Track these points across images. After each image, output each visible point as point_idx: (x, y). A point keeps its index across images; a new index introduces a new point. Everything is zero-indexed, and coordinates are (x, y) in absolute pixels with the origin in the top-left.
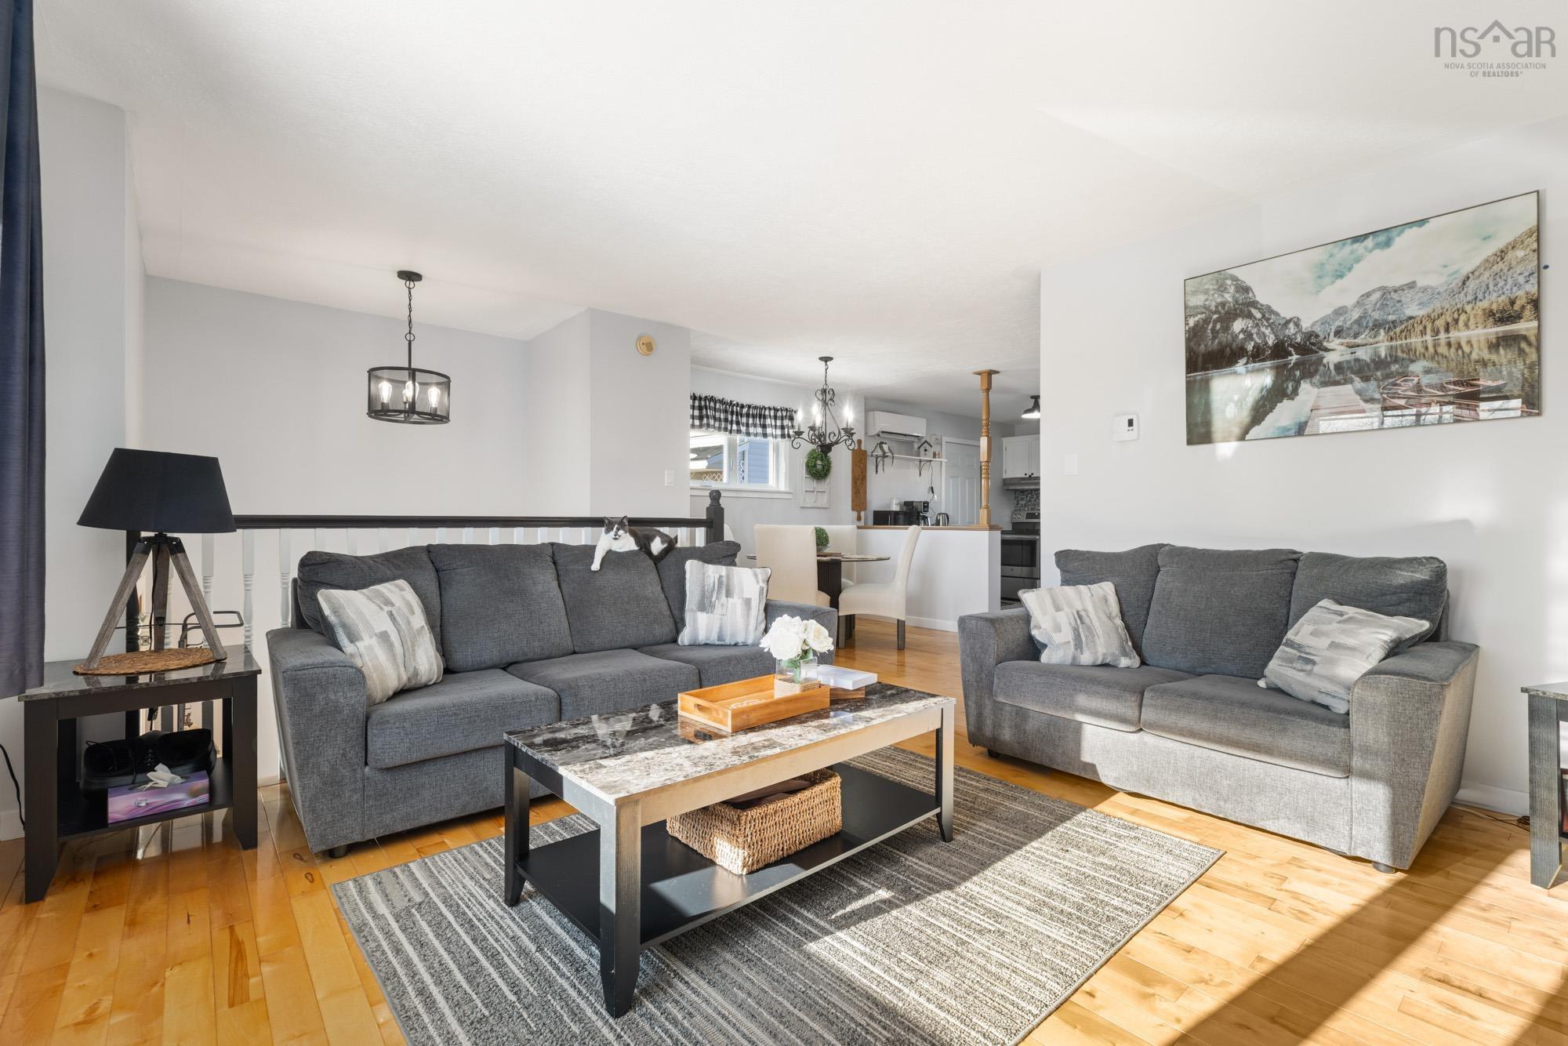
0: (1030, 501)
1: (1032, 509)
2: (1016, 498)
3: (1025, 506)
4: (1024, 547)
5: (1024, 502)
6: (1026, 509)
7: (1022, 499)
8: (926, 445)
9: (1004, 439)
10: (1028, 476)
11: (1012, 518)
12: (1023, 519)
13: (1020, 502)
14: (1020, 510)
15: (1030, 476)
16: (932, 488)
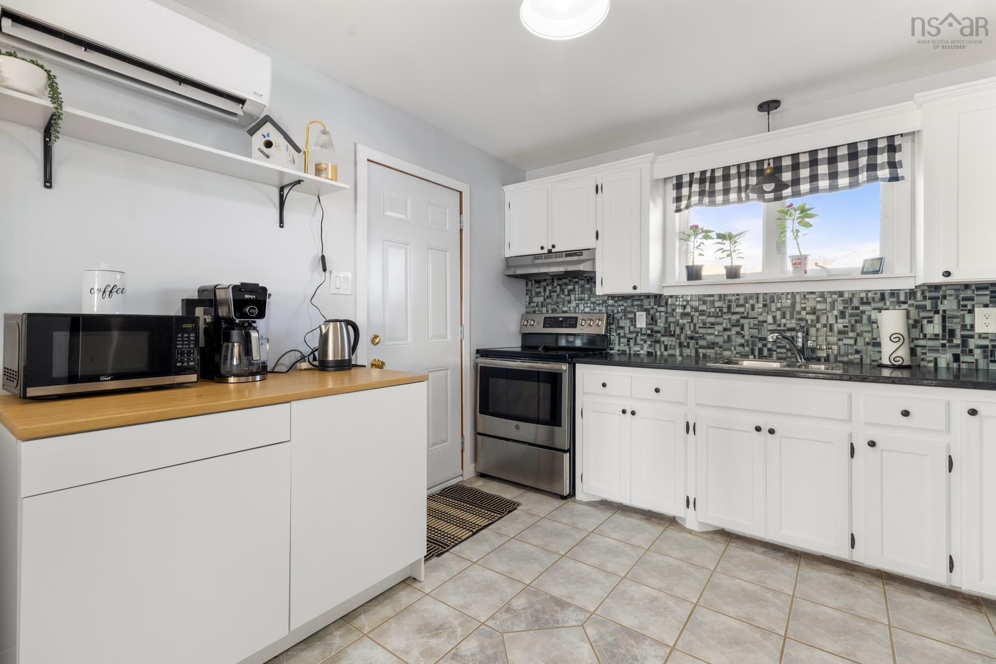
0: (550, 297)
1: (554, 311)
2: (528, 292)
3: (543, 306)
4: (542, 384)
5: (541, 299)
6: (544, 310)
7: (538, 294)
8: (268, 128)
9: (506, 188)
10: (545, 251)
11: (522, 326)
12: (539, 328)
13: (535, 299)
14: (534, 312)
15: (550, 251)
16: (323, 257)
